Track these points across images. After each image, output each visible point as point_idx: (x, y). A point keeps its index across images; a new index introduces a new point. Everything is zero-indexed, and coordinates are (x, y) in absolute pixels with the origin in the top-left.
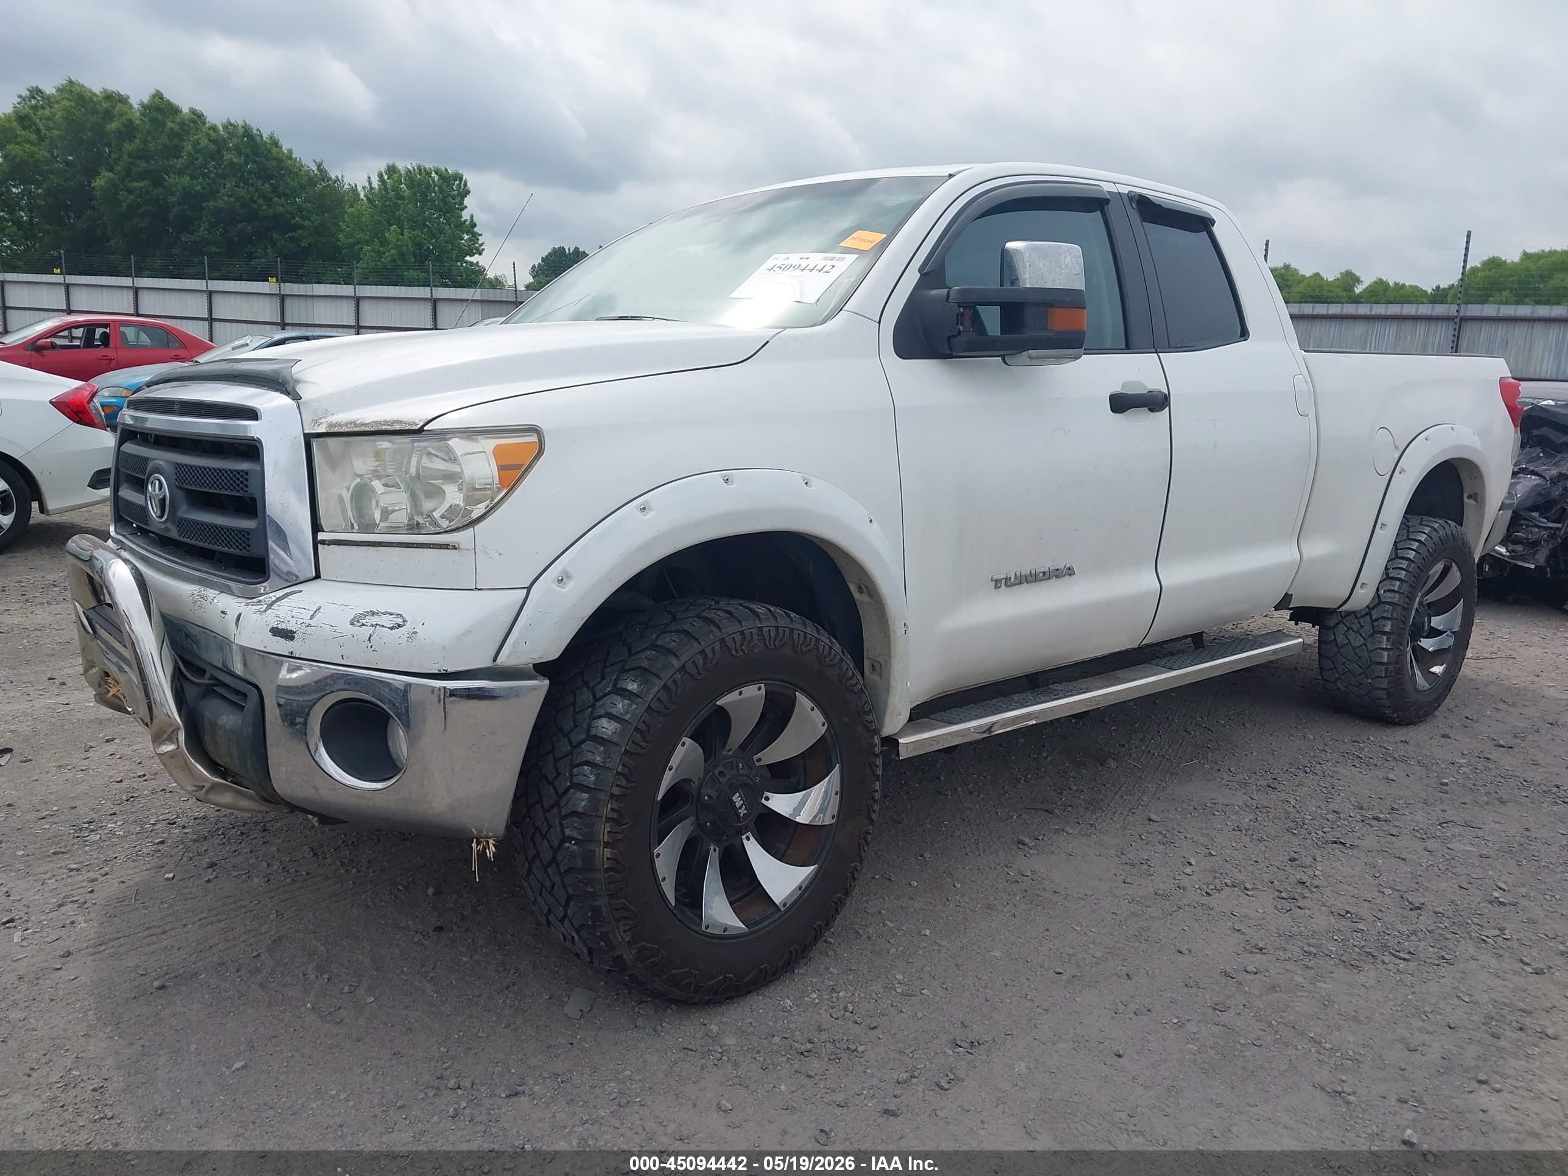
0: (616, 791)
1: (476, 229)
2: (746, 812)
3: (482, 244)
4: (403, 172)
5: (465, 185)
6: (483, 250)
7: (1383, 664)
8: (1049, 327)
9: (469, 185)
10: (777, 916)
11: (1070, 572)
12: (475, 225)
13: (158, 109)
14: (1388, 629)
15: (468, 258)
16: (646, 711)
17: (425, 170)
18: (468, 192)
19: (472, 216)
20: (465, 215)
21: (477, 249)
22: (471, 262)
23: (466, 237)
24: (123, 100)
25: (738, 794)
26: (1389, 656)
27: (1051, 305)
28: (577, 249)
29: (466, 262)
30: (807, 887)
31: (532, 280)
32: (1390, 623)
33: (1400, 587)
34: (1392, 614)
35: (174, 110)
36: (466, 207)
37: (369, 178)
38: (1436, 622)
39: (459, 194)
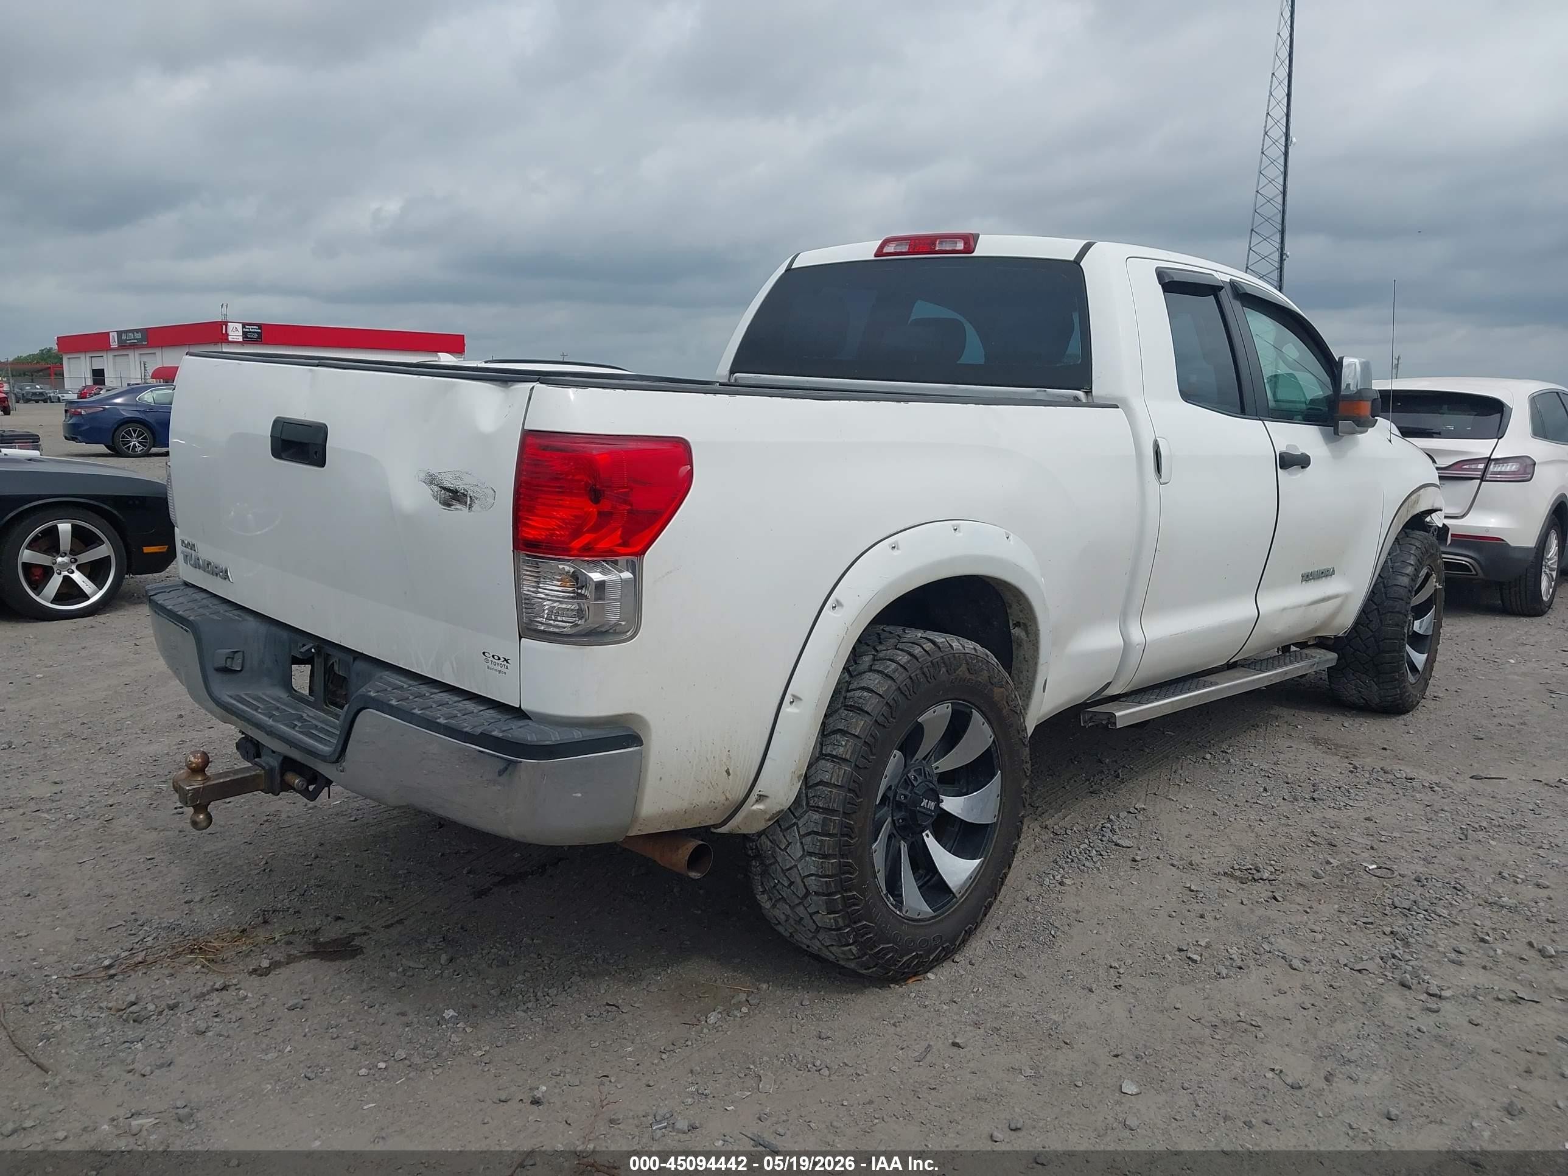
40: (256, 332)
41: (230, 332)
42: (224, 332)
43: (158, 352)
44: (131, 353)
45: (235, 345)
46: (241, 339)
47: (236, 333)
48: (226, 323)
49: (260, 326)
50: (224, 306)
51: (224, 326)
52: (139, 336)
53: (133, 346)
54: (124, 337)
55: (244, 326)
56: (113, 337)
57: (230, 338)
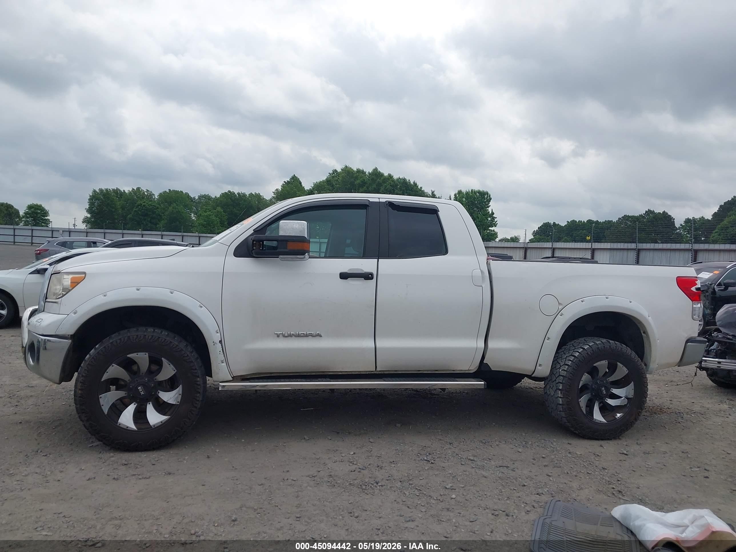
0: (84, 375)
1: (494, 216)
2: (143, 393)
3: (496, 221)
4: (465, 193)
5: (490, 196)
6: (497, 224)
7: (560, 404)
8: (288, 248)
9: (491, 196)
10: (150, 429)
11: (319, 335)
12: (494, 214)
13: (376, 174)
14: (561, 388)
15: (490, 228)
16: (97, 353)
17: (474, 191)
18: (491, 199)
19: (492, 210)
20: (490, 210)
21: (494, 224)
22: (491, 230)
23: (489, 219)
24: (363, 172)
25: (140, 387)
26: (562, 401)
27: (287, 241)
28: (554, 223)
29: (489, 230)
30: (164, 423)
31: (533, 237)
32: (561, 385)
33: (568, 369)
34: (563, 381)
35: (381, 175)
36: (490, 206)
37: (450, 196)
38: (615, 391)
39: (487, 200)
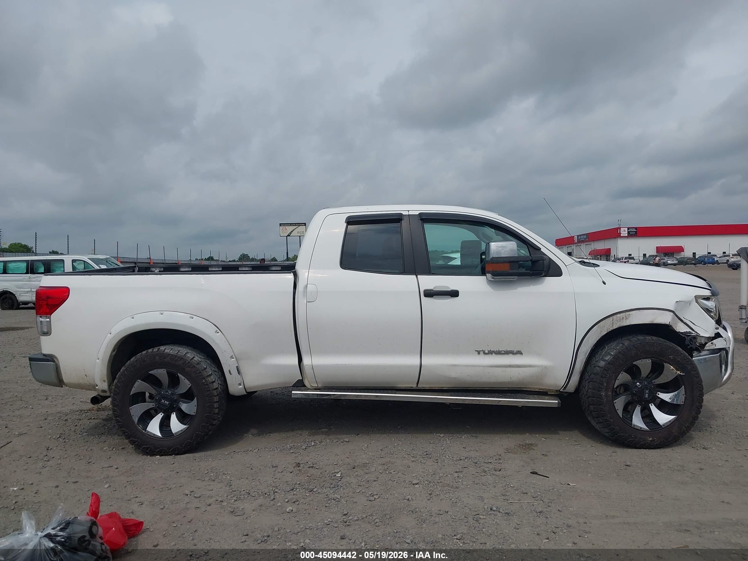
40: (635, 231)
41: (622, 232)
42: (619, 232)
43: (592, 243)
44: (582, 244)
45: (624, 238)
46: (627, 235)
47: (625, 232)
48: (620, 228)
49: (636, 228)
50: (620, 221)
51: (619, 230)
52: (585, 237)
53: (583, 242)
54: (580, 238)
55: (628, 229)
56: (576, 237)
57: (622, 235)
